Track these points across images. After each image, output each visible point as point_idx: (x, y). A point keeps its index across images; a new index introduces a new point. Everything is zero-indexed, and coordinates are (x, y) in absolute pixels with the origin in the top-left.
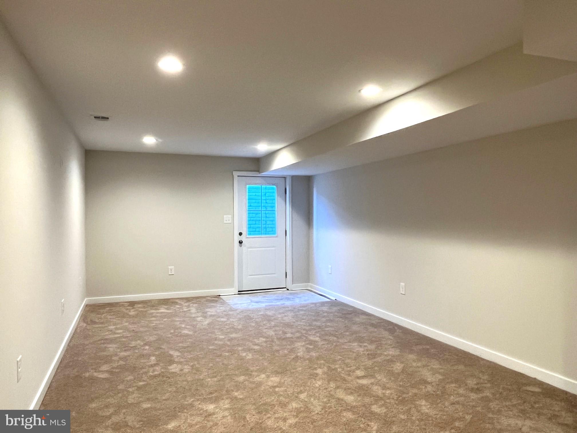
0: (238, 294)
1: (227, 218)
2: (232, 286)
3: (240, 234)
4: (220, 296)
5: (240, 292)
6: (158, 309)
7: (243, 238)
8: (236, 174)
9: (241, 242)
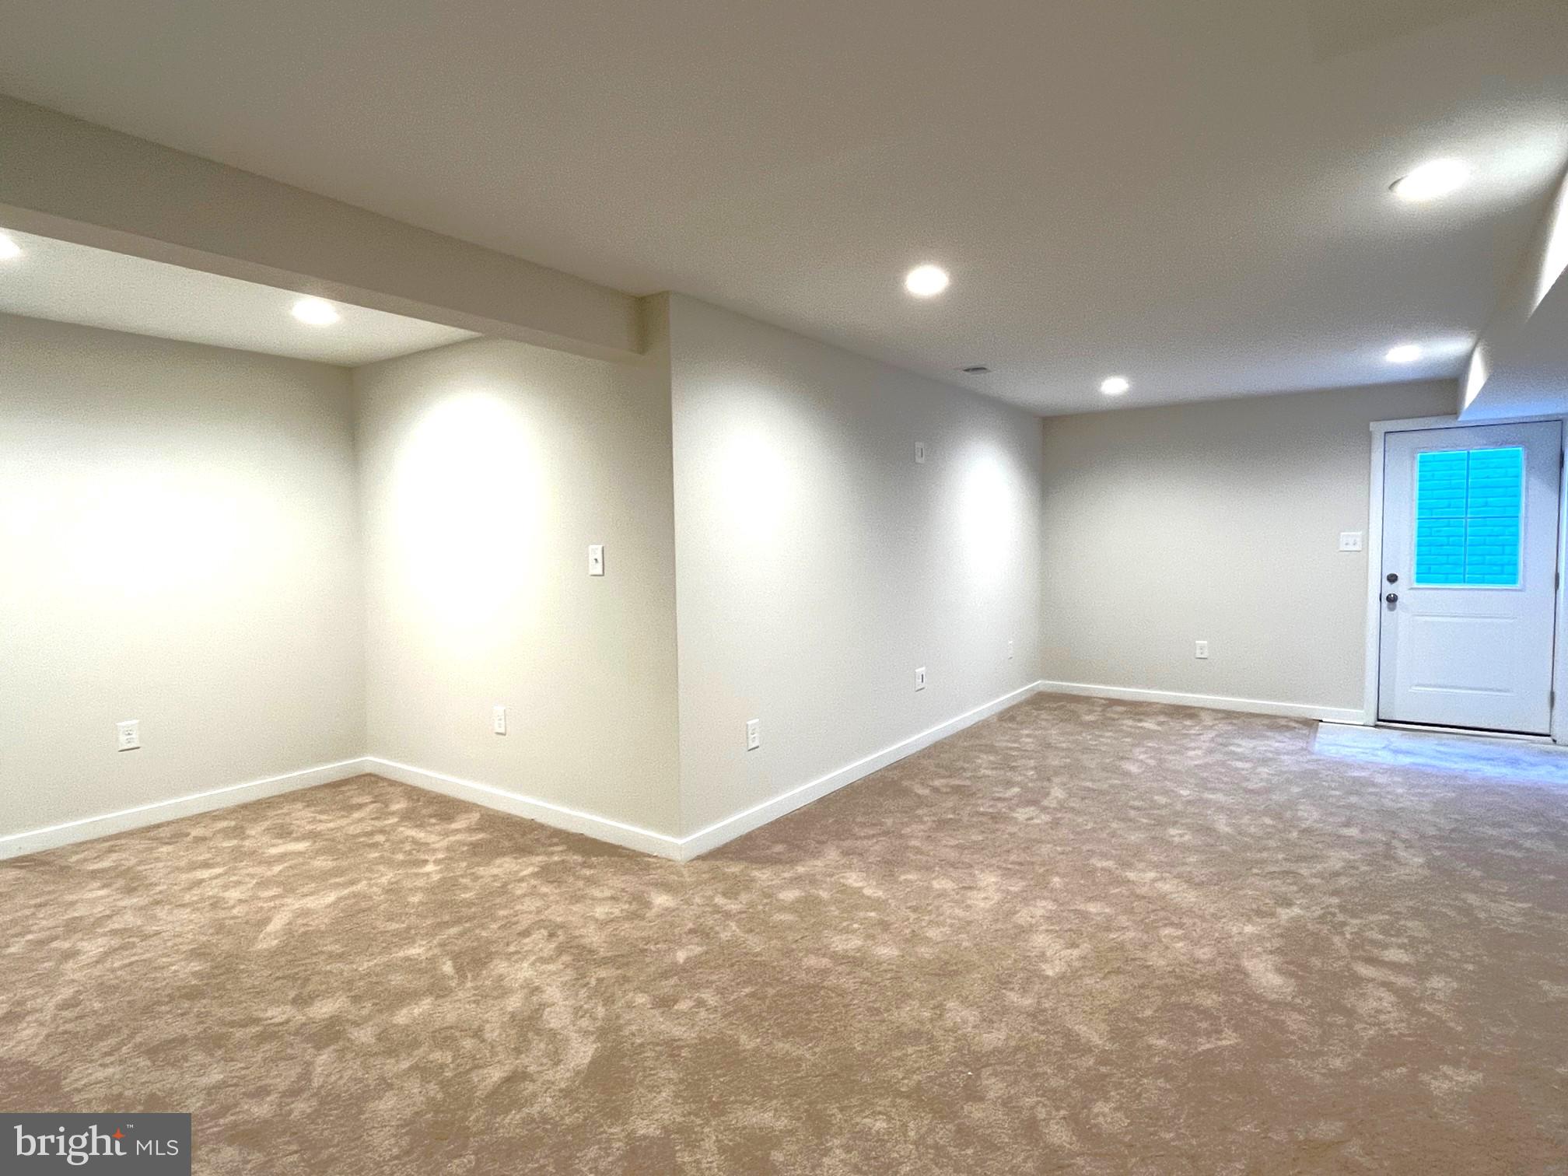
0: (1376, 726)
1: (1350, 539)
2: (1358, 703)
3: (1393, 579)
4: (1321, 721)
5: (1382, 722)
6: (1140, 721)
7: (1398, 589)
8: (1378, 428)
9: (1392, 600)
